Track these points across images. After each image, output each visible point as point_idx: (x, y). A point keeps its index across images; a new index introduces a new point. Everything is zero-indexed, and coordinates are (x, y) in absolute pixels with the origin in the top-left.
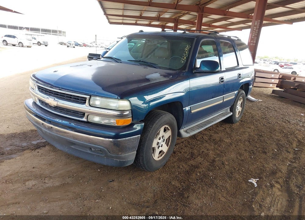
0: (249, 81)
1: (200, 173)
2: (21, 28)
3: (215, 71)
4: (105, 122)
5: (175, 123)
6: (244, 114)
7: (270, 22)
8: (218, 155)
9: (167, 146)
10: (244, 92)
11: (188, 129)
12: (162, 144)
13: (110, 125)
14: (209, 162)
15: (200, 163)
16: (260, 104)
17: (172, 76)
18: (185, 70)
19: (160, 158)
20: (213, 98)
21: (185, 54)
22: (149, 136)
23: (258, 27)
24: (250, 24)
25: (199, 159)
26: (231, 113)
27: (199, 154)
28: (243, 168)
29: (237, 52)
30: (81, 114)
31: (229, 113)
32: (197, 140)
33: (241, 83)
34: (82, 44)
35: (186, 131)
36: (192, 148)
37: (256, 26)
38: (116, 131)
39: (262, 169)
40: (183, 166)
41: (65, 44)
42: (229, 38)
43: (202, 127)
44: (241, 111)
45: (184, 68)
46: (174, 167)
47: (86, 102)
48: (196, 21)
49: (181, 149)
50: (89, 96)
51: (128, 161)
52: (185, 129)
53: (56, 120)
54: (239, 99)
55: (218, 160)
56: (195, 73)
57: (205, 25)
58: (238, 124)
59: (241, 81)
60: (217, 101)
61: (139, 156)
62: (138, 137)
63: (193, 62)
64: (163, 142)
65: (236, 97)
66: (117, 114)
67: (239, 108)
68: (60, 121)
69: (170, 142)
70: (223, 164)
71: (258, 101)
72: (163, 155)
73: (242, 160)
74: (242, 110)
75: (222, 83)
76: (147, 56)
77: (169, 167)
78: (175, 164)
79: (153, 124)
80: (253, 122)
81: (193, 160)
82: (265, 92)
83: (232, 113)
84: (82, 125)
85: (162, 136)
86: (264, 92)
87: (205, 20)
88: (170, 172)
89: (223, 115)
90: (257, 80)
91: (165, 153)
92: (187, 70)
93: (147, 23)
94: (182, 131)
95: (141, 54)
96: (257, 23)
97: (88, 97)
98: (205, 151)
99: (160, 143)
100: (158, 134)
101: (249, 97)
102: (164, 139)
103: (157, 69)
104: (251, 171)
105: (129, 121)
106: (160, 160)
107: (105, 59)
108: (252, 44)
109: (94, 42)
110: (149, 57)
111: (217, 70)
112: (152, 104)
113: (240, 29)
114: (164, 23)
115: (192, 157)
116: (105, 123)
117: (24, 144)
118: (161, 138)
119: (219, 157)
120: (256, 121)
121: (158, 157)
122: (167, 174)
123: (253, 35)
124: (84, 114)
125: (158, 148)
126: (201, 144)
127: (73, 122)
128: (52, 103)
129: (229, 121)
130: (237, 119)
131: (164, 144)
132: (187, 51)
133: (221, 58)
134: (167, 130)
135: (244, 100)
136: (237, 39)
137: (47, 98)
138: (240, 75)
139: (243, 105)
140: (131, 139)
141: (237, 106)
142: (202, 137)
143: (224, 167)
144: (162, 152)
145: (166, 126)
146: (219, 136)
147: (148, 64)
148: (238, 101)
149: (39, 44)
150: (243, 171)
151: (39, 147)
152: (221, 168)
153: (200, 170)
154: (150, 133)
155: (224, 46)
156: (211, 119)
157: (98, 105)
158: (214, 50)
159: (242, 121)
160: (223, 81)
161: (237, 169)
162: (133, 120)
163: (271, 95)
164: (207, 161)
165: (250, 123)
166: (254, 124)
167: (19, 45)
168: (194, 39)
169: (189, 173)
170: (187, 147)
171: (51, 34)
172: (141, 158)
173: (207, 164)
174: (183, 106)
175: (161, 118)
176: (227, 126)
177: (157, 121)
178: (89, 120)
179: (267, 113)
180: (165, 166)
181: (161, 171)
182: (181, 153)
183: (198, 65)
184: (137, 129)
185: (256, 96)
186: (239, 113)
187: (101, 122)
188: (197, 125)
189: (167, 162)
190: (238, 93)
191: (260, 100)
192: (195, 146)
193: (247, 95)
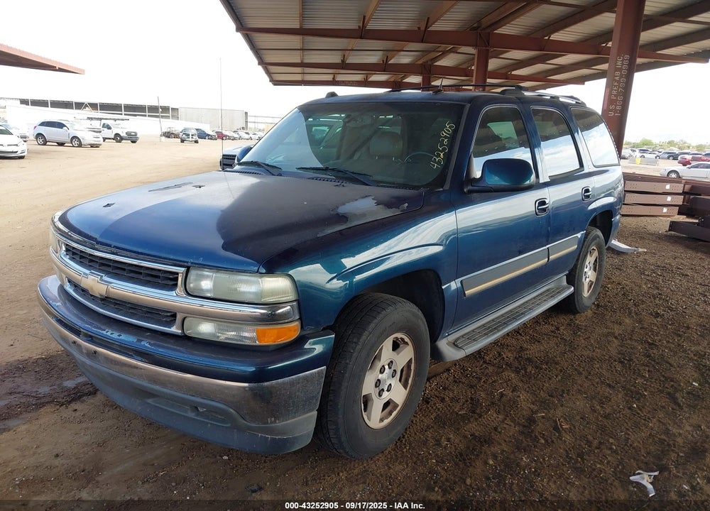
0: (611, 205)
1: (495, 457)
2: (80, 106)
3: (522, 186)
4: (229, 335)
5: (422, 326)
6: (604, 287)
7: (652, 60)
8: (544, 404)
9: (405, 386)
10: (599, 233)
11: (458, 339)
12: (390, 384)
13: (242, 343)
14: (519, 424)
15: (496, 429)
16: (641, 258)
17: (406, 205)
18: (442, 187)
19: (387, 421)
20: (521, 253)
21: (442, 145)
22: (350, 366)
23: (624, 72)
24: (605, 67)
25: (493, 417)
26: (569, 288)
27: (493, 403)
28: (611, 440)
29: (576, 135)
30: (167, 316)
31: (564, 289)
32: (485, 362)
33: (591, 210)
34: (215, 134)
35: (455, 344)
36: (472, 387)
37: (620, 70)
38: (259, 360)
39: (665, 441)
40: (448, 440)
41: (176, 136)
42: (554, 101)
43: (497, 329)
44: (594, 280)
45: (440, 180)
46: (425, 443)
47: (176, 285)
48: (473, 68)
49: (445, 389)
50: (184, 269)
51: (295, 438)
52: (452, 338)
53: (104, 332)
54: (589, 250)
55: (543, 417)
56: (470, 192)
57: (494, 75)
58: (589, 313)
59: (591, 207)
60: (533, 260)
61: (327, 422)
62: (318, 372)
63: (464, 164)
64: (393, 377)
65: (581, 246)
66: (261, 313)
67: (589, 274)
68: (115, 335)
69: (412, 376)
70: (556, 428)
71: (635, 251)
72: (394, 413)
73: (606, 417)
74: (597, 279)
75: (544, 215)
76: (351, 157)
77: (410, 444)
78: (429, 434)
79: (361, 335)
80: (629, 308)
81: (476, 419)
82: (651, 228)
83: (573, 288)
84: (169, 345)
85: (389, 361)
86: (649, 227)
87: (493, 64)
88: (415, 459)
89: (551, 294)
90: (631, 198)
91: (398, 405)
92: (447, 186)
93: (359, 78)
94: (443, 345)
95: (335, 150)
96: (622, 62)
97: (181, 270)
98: (509, 393)
99: (385, 381)
100: (378, 357)
101: (615, 243)
102: (395, 371)
103: (368, 187)
104: (634, 448)
105: (292, 330)
106: (386, 428)
107: (243, 167)
108: (611, 114)
109: (243, 128)
110: (355, 157)
111: (528, 182)
112: (358, 277)
113: (581, 80)
114: (398, 77)
115: (474, 412)
116: (227, 338)
117: (44, 389)
118: (387, 367)
119: (546, 409)
120: (635, 304)
121: (382, 420)
122: (407, 465)
123: (615, 92)
124: (174, 316)
125: (380, 395)
126: (498, 373)
127: (147, 337)
128: (94, 289)
129: (568, 307)
130: (587, 303)
131: (395, 382)
132: (446, 137)
133: (536, 150)
134: (401, 346)
135: (600, 253)
136: (574, 102)
137: (85, 274)
138: (587, 191)
139: (600, 266)
140: (299, 378)
141: (586, 270)
142: (500, 355)
143: (560, 437)
144: (391, 404)
145: (399, 335)
146: (542, 348)
147: (346, 176)
148: (585, 256)
149: (118, 138)
150: (611, 449)
151: (80, 397)
152: (553, 441)
153: (496, 449)
154: (353, 359)
155: (543, 120)
156: (519, 307)
157: (208, 291)
158: (518, 132)
159: (598, 306)
160: (544, 210)
161: (596, 443)
162: (302, 328)
163: (666, 236)
164: (513, 420)
165: (620, 310)
166: (630, 313)
167: (72, 143)
168: (463, 106)
169: (464, 460)
170: (461, 385)
171: (145, 116)
172: (331, 427)
173: (512, 430)
174: (440, 281)
175: (381, 316)
176: (563, 319)
177: (372, 325)
178: (188, 332)
179: (663, 281)
180: (401, 441)
181: (389, 457)
182: (443, 400)
183: (477, 173)
184: (316, 352)
185: (629, 239)
186: (591, 286)
187: (218, 337)
188: (483, 325)
189: (406, 430)
190: (586, 235)
191: (640, 250)
192: (480, 379)
193: (607, 238)
